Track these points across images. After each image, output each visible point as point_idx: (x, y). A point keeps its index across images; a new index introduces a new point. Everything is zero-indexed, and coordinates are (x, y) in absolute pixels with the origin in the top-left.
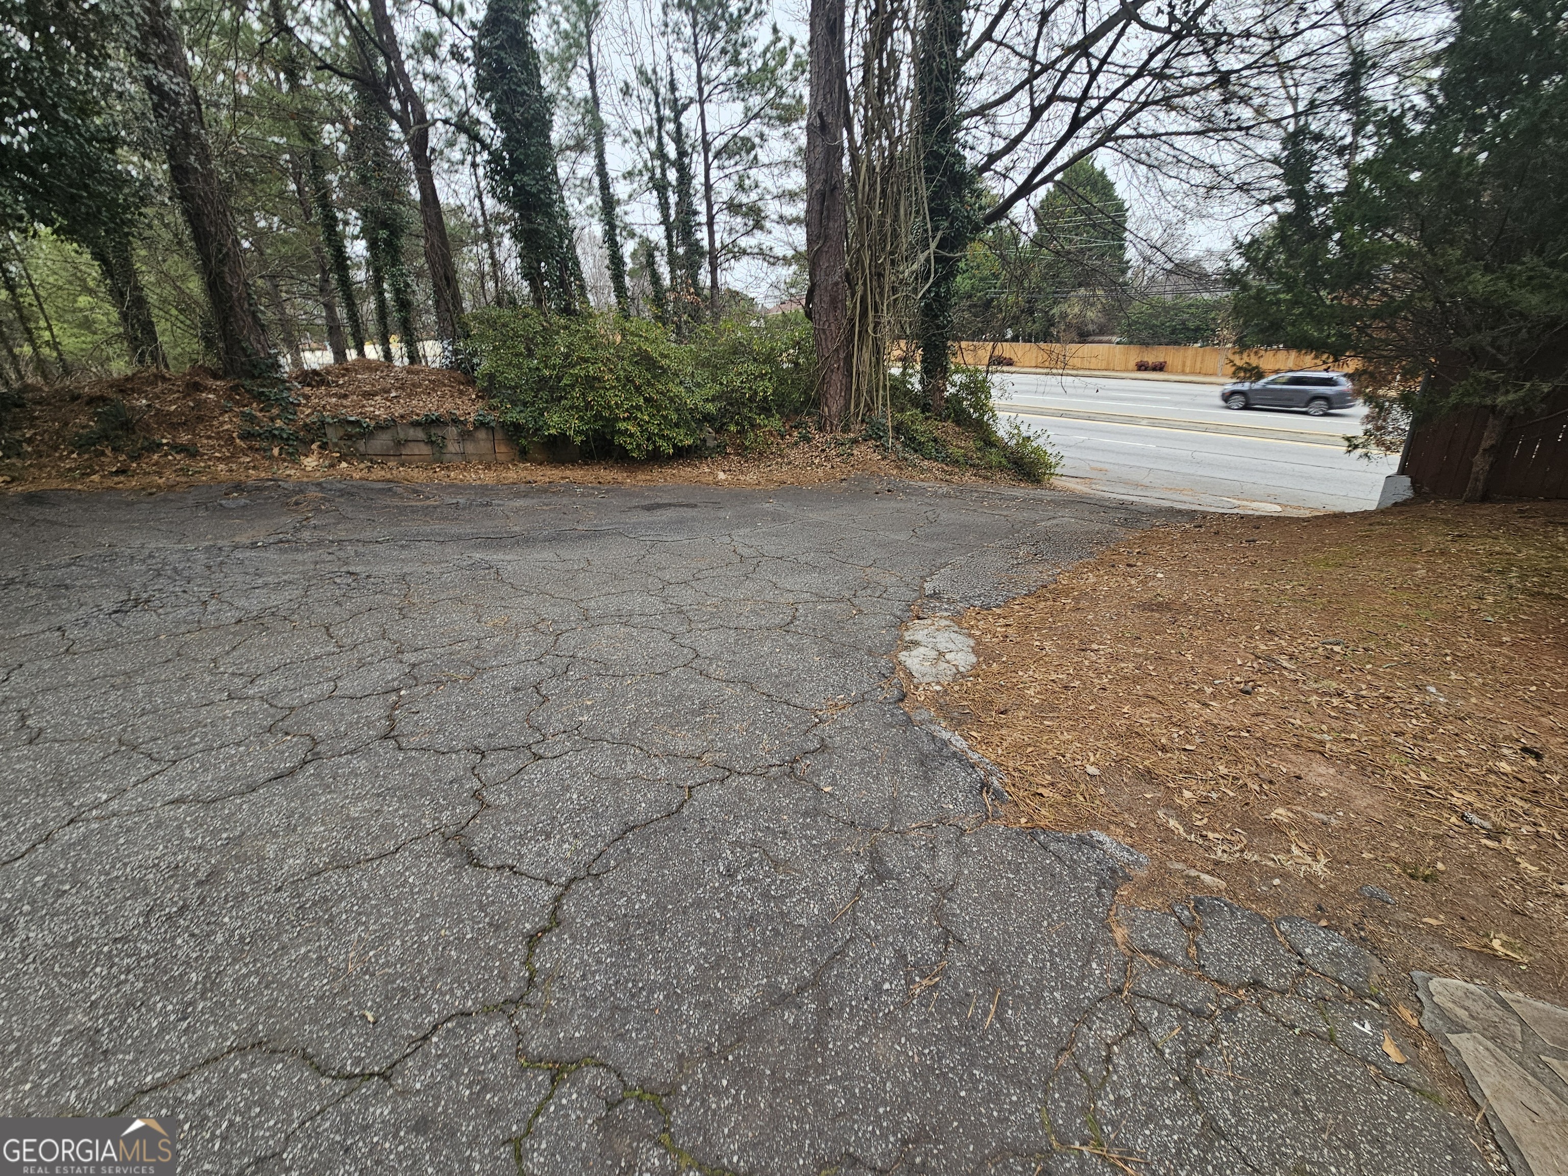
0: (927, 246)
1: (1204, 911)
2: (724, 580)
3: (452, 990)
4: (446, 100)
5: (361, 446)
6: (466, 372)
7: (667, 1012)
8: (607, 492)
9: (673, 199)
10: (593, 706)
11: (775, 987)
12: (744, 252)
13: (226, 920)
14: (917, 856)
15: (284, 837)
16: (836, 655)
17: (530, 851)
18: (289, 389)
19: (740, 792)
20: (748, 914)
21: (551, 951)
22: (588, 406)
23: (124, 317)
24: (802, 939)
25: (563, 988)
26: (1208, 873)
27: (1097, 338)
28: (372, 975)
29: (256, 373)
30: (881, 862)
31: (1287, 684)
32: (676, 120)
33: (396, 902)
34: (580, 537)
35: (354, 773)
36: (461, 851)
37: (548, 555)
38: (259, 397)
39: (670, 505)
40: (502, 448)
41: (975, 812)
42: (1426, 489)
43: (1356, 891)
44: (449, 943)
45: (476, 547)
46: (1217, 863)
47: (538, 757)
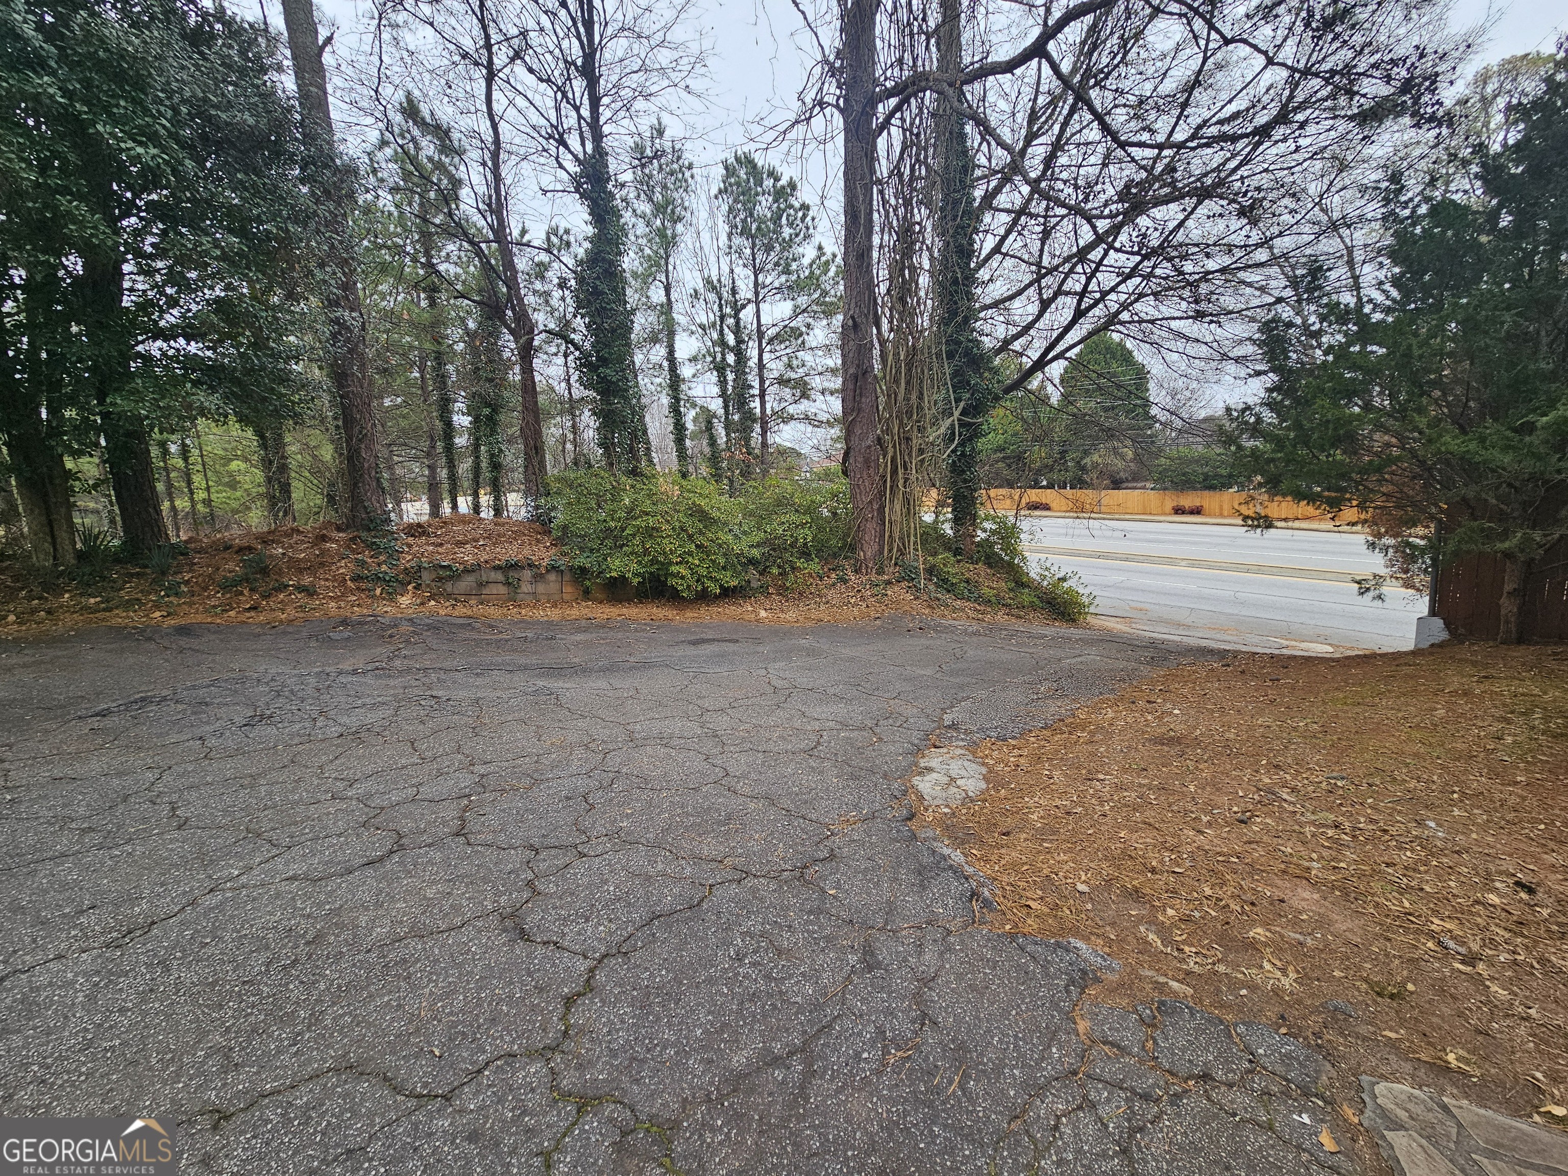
0: (952, 415)
1: (1166, 1012)
2: (757, 708)
3: (502, 1036)
4: (549, 309)
5: (449, 587)
6: (543, 524)
7: (676, 1064)
8: (658, 627)
9: (730, 377)
10: (632, 814)
11: (770, 1051)
12: (792, 418)
13: (328, 972)
14: (905, 951)
15: (373, 910)
16: (853, 777)
17: (571, 931)
18: (396, 539)
19: (754, 890)
20: (751, 991)
21: (583, 1011)
22: (646, 552)
23: (269, 480)
24: (796, 1014)
25: (592, 1040)
26: (1178, 981)
27: (1130, 485)
28: (440, 1021)
29: (372, 527)
30: (873, 954)
31: (1285, 815)
32: (736, 316)
33: (460, 965)
34: (631, 669)
35: (431, 862)
36: (515, 929)
37: (602, 684)
38: (372, 546)
39: (714, 640)
40: (568, 589)
41: (962, 917)
42: (1461, 631)
43: (1321, 1005)
44: (501, 1000)
45: (539, 676)
46: (1188, 973)
47: (582, 855)
